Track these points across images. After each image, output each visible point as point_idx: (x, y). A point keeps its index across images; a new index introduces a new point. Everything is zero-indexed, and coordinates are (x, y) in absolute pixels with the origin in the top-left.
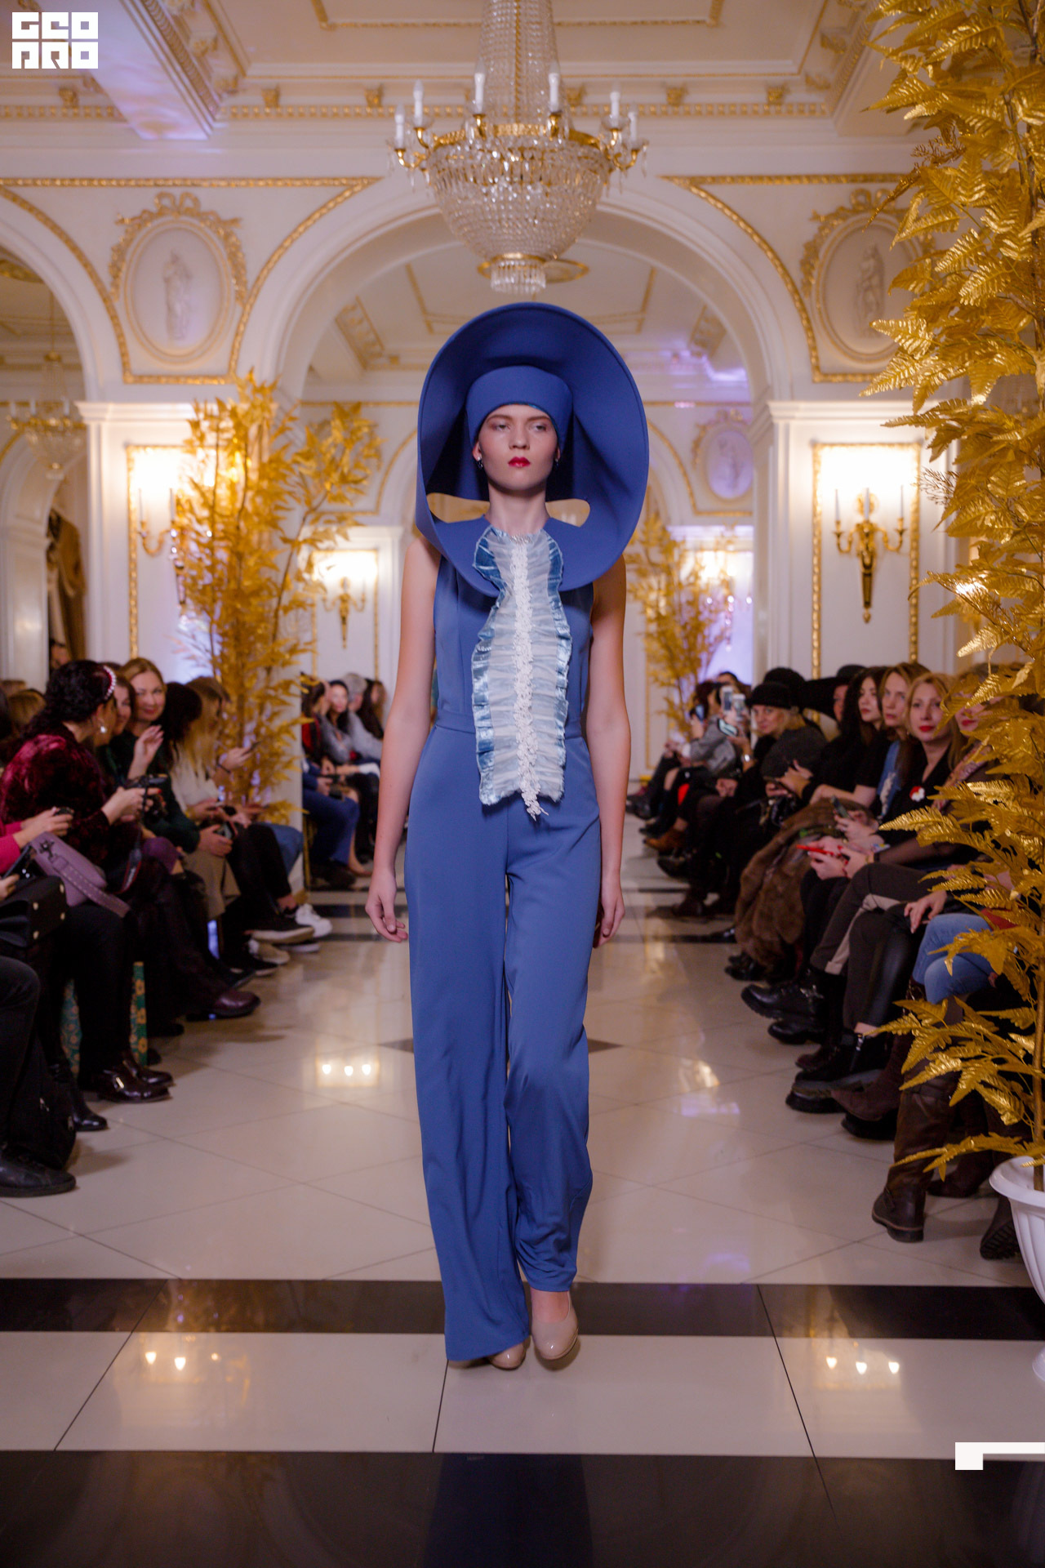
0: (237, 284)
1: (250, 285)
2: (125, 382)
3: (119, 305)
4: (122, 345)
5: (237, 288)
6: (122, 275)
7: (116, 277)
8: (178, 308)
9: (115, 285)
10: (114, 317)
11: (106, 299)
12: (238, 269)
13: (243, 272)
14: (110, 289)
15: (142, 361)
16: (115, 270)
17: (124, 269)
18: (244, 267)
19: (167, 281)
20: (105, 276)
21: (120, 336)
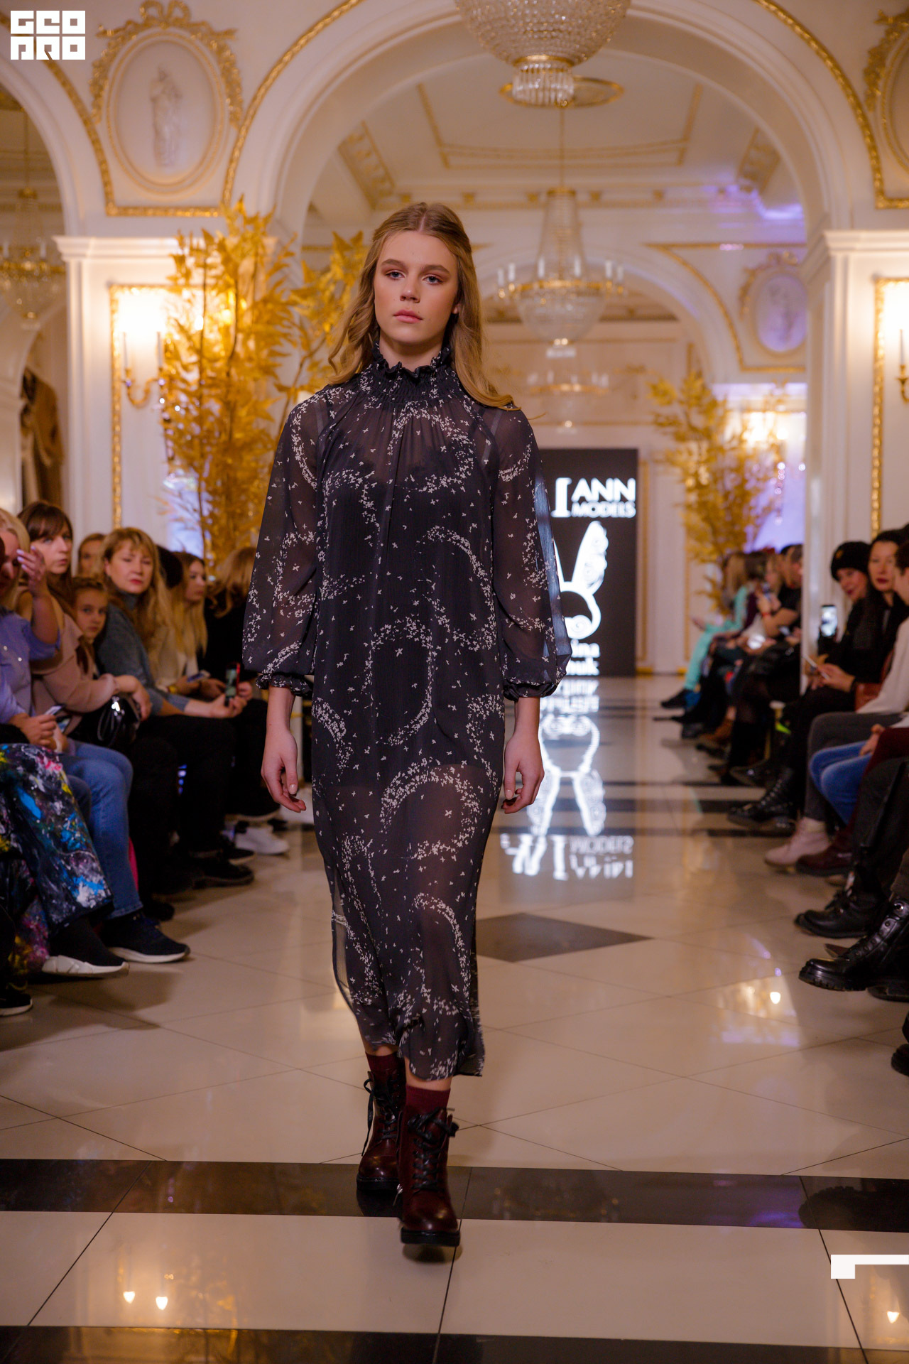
0: (231, 104)
1: (245, 105)
2: (108, 214)
3: (101, 128)
4: (105, 172)
5: (231, 108)
6: (105, 94)
7: (97, 96)
8: (167, 131)
9: (97, 106)
10: (95, 142)
11: (87, 122)
12: (233, 87)
13: (238, 90)
14: (91, 111)
15: (126, 190)
16: (97, 88)
17: (107, 88)
18: (239, 85)
19: (154, 100)
20: (86, 96)
21: (102, 163)
